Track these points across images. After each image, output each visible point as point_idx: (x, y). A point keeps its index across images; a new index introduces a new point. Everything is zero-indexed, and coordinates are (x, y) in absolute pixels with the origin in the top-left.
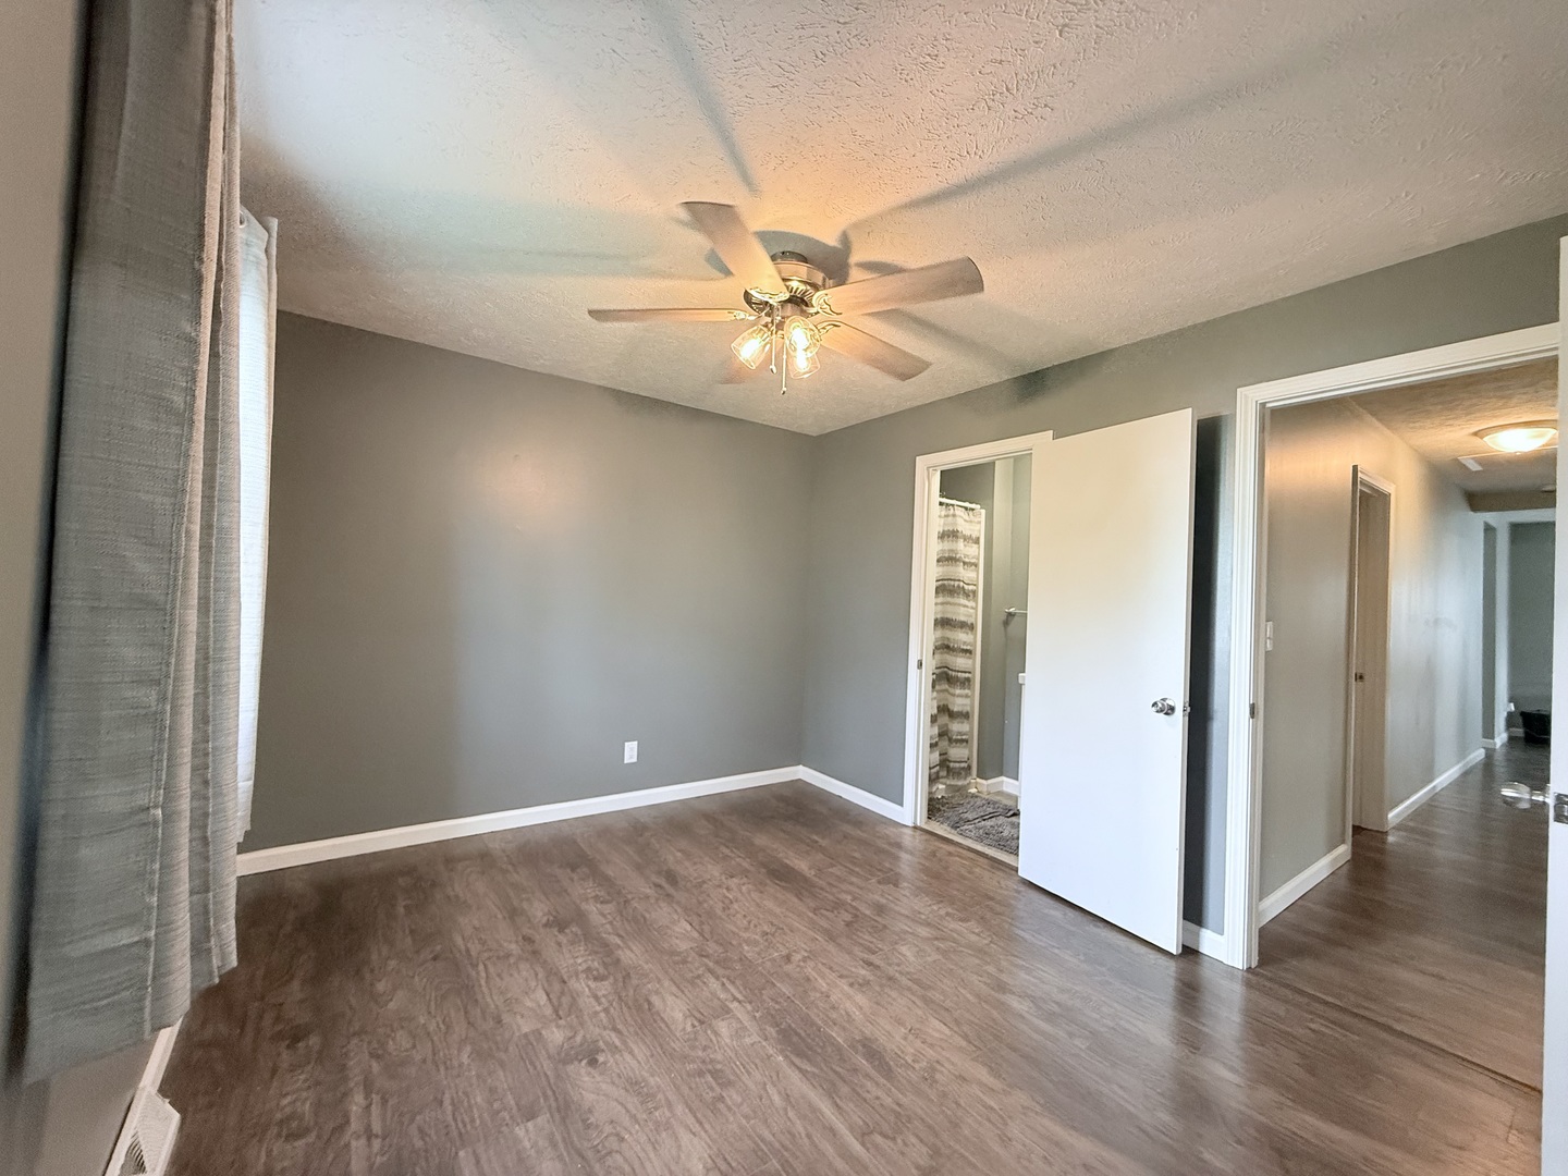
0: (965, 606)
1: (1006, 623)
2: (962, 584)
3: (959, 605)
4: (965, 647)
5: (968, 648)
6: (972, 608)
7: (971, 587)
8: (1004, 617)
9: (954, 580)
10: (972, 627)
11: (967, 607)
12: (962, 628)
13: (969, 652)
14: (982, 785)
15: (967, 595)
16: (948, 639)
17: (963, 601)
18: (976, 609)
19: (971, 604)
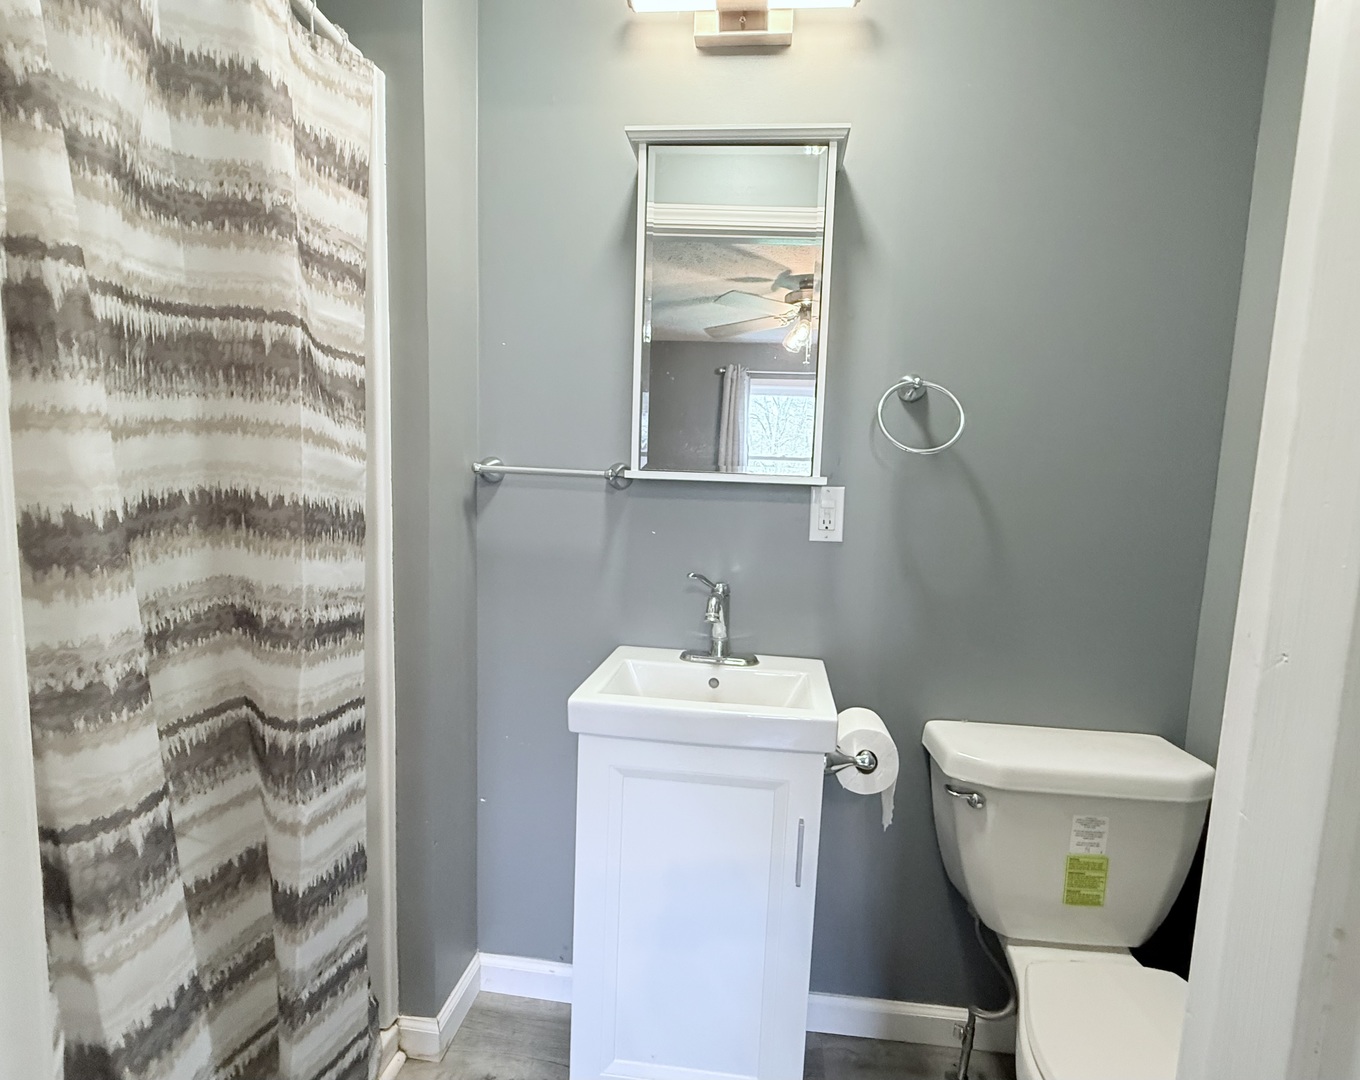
0: (322, 440)
1: (472, 508)
2: (298, 336)
3: (294, 432)
4: (334, 615)
5: (348, 611)
6: (355, 452)
7: (343, 367)
8: (462, 489)
9: (258, 315)
10: (356, 527)
11: (333, 444)
12: (311, 534)
13: (353, 625)
14: (422, 1036)
15: (326, 392)
16: (248, 587)
17: (309, 415)
18: (366, 455)
19: (347, 433)
